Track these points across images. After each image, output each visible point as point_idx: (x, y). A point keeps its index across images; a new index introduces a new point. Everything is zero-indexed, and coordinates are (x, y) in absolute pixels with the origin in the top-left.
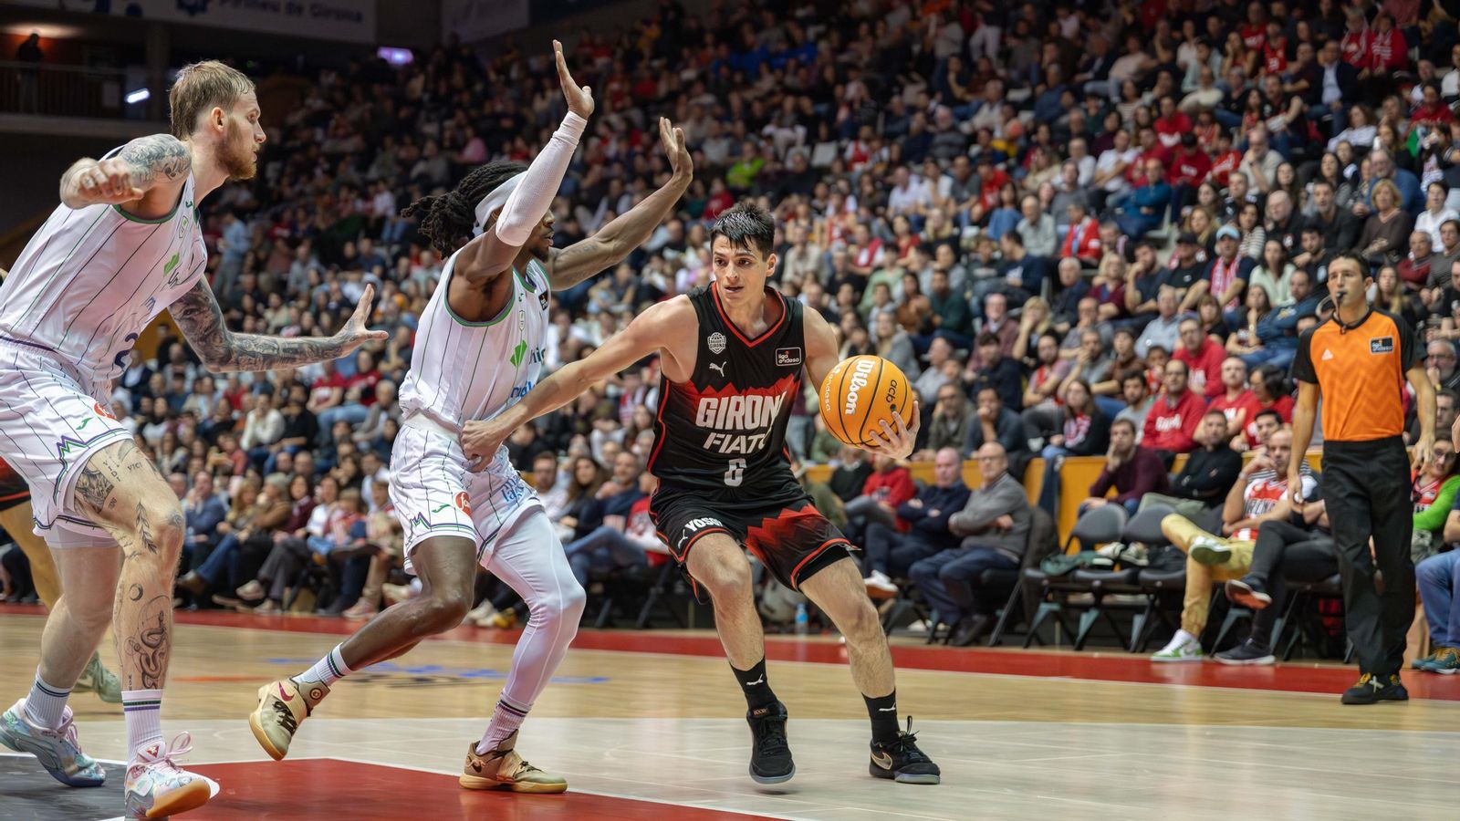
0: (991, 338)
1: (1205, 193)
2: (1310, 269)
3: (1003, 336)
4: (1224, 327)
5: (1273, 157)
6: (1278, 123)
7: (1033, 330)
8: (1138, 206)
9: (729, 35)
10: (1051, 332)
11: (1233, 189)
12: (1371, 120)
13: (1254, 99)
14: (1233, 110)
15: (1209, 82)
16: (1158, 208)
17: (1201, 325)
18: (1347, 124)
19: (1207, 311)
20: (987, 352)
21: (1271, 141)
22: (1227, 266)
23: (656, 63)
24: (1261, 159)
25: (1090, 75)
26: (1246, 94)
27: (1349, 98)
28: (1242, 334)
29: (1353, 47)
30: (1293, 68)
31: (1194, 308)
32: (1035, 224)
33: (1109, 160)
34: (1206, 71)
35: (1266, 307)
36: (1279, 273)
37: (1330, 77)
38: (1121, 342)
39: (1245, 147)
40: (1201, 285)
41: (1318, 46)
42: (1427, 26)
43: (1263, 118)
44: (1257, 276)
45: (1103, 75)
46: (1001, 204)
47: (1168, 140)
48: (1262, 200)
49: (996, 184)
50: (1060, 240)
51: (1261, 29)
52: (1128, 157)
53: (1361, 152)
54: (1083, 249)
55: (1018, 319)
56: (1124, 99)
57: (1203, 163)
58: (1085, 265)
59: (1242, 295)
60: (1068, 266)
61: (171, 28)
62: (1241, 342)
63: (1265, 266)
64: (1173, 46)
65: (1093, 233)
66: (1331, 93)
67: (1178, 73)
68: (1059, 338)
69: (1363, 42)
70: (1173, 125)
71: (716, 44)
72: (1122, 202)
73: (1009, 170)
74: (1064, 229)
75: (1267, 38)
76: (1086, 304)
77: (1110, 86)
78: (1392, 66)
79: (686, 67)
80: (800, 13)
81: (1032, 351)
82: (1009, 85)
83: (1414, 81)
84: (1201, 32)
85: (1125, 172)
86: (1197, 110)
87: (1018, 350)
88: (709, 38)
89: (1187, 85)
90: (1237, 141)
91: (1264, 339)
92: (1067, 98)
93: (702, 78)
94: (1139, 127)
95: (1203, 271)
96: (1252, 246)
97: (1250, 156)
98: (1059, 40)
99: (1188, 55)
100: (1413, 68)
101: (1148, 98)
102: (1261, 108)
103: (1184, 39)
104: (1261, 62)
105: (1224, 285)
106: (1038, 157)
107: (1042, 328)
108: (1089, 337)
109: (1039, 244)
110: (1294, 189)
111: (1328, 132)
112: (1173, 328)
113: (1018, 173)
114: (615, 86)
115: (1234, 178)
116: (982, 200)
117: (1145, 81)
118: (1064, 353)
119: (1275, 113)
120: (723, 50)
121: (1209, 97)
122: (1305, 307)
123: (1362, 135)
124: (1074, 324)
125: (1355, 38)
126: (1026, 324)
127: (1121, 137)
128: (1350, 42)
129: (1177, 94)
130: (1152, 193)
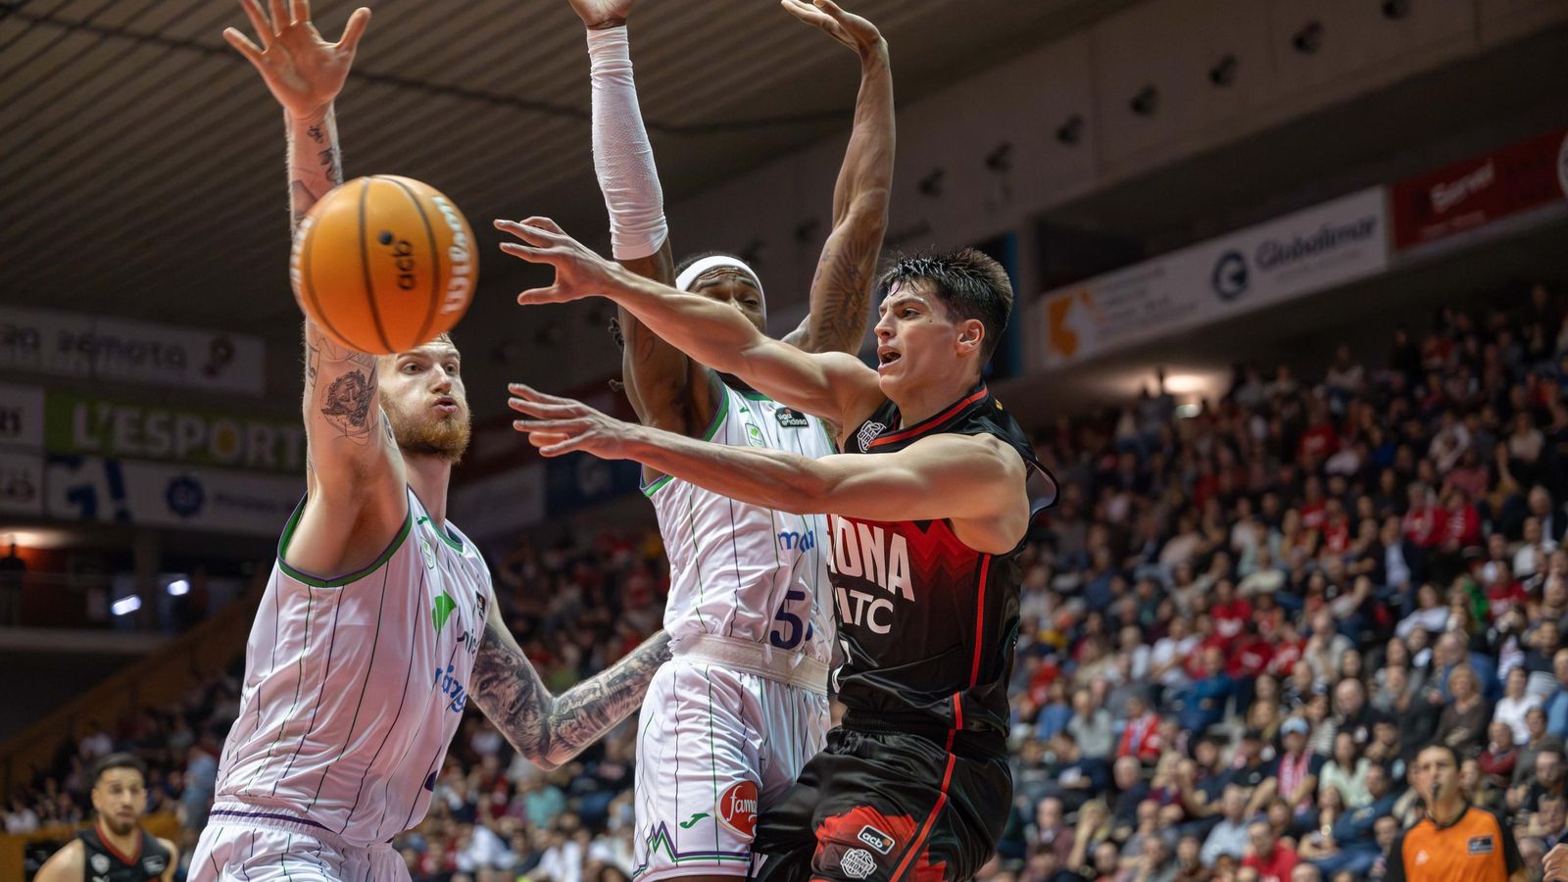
0: (1045, 848)
1: (1264, 685)
2: (1384, 763)
3: (1059, 845)
4: (1298, 829)
5: (1340, 644)
6: (1344, 605)
7: (1091, 838)
10: (1110, 840)
11: (1299, 678)
12: (1442, 601)
13: (1316, 581)
14: (1295, 594)
15: (1268, 564)
16: (1220, 701)
17: (1272, 827)
18: (1416, 605)
19: (1277, 812)
20: (1041, 863)
21: (1337, 626)
24: (1326, 647)
25: (1141, 559)
26: (1307, 578)
27: (1418, 578)
28: (1315, 837)
29: (1418, 525)
30: (1357, 547)
31: (1264, 809)
32: (1090, 721)
33: (1165, 651)
34: (1264, 552)
35: (1341, 807)
36: (1352, 768)
37: (1394, 556)
39: (1309, 633)
40: (1269, 785)
41: (1381, 523)
42: (1497, 500)
43: (1327, 600)
45: (1154, 559)
46: (1050, 701)
47: (1228, 628)
48: (1330, 690)
49: (1046, 678)
50: (1118, 738)
51: (1321, 505)
52: (1187, 646)
53: (1432, 637)
54: (1143, 747)
55: (1074, 826)
56: (1180, 584)
57: (1267, 651)
58: (1144, 765)
59: (1314, 794)
60: (1126, 767)
61: (164, 533)
62: (1317, 846)
63: (1338, 763)
64: (1228, 525)
67: (1235, 556)
68: (1119, 846)
69: (1429, 517)
70: (1232, 610)
73: (1060, 664)
74: (1120, 725)
75: (1327, 517)
76: (1147, 808)
77: (1163, 570)
78: (1465, 541)
81: (1090, 860)
82: (1055, 572)
83: (1486, 557)
84: (1257, 510)
85: (1183, 663)
86: (1255, 597)
87: (1075, 859)
89: (1245, 566)
90: (1302, 626)
91: (1341, 842)
92: (1117, 585)
94: (1196, 615)
95: (1270, 769)
96: (1322, 742)
97: (1315, 643)
98: (1107, 524)
99: (1245, 536)
100: (1483, 543)
101: (1204, 582)
102: (1324, 591)
103: (1239, 518)
104: (1322, 542)
106: (1089, 649)
107: (1102, 834)
109: (1094, 742)
111: (1397, 615)
112: (1241, 833)
113: (1069, 667)
115: (1300, 669)
116: (1030, 696)
117: (1200, 565)
118: (1127, 862)
119: (1340, 593)
121: (1267, 580)
122: (1382, 806)
123: (1434, 618)
124: (1135, 828)
125: (1419, 514)
127: (1177, 626)
128: (1414, 519)
129: (1234, 578)
130: (1213, 685)
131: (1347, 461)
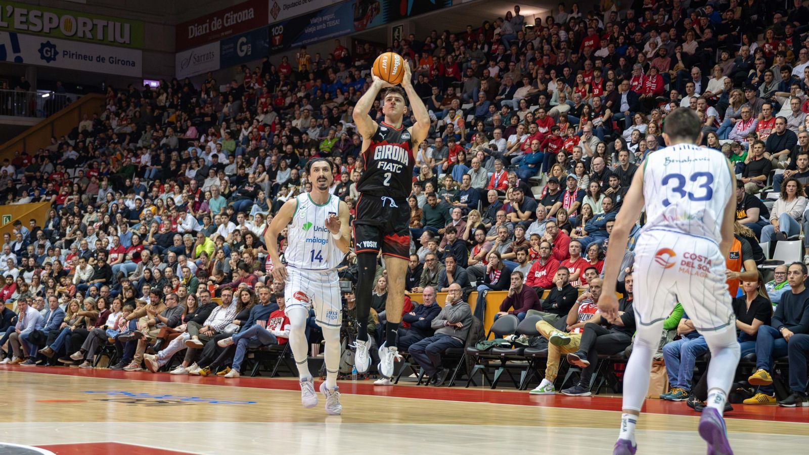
0: (452, 230)
1: (560, 157)
2: (612, 196)
3: (458, 229)
4: (569, 225)
5: (595, 139)
6: (598, 121)
7: (472, 226)
8: (527, 164)
9: (321, 74)
10: (481, 227)
11: (575, 156)
12: (645, 121)
13: (586, 109)
14: (575, 115)
15: (563, 100)
16: (537, 164)
17: (557, 225)
18: (633, 123)
19: (561, 217)
20: (450, 237)
21: (594, 131)
22: (571, 194)
23: (285, 88)
24: (589, 140)
25: (503, 96)
26: (582, 106)
27: (633, 110)
28: (578, 228)
29: (636, 83)
30: (605, 94)
31: (555, 215)
32: (477, 171)
33: (513, 139)
34: (562, 95)
35: (591, 215)
36: (597, 199)
37: (624, 98)
38: (518, 232)
39: (581, 134)
40: (559, 203)
41: (617, 83)
42: (674, 73)
43: (590, 119)
44: (586, 199)
45: (510, 96)
46: (458, 162)
47: (542, 130)
48: (589, 160)
49: (455, 151)
50: (489, 180)
51: (591, 74)
52: (523, 138)
53: (642, 136)
54: (500, 185)
55: (465, 220)
56: (520, 109)
57: (560, 141)
58: (500, 193)
59: (579, 209)
60: (492, 193)
61: (38, 68)
62: (577, 233)
63: (590, 194)
64: (546, 82)
65: (504, 177)
66: (625, 107)
67: (549, 96)
68: (486, 231)
69: (641, 81)
70: (544, 122)
71: (315, 80)
72: (519, 161)
73: (462, 144)
74: (490, 174)
75: (593, 78)
76: (500, 213)
77: (513, 102)
78: (656, 93)
79: (299, 91)
80: (357, 64)
81: (472, 236)
82: (463, 101)
83: (668, 101)
84: (559, 74)
85: (520, 147)
86: (557, 115)
87: (465, 236)
88: (311, 76)
89: (552, 103)
90: (578, 130)
91: (589, 232)
92: (492, 108)
93: (307, 96)
94: (528, 123)
95: (559, 196)
96: (583, 185)
97: (583, 138)
98: (488, 78)
99: (553, 86)
100: (667, 94)
101: (533, 108)
102: (589, 114)
103: (551, 79)
104: (590, 90)
105: (570, 204)
106: (477, 138)
107: (477, 225)
108: (502, 230)
109: (478, 183)
110: (605, 155)
111: (623, 126)
112: (543, 226)
113: (467, 147)
114: (263, 100)
115: (575, 149)
116: (448, 159)
117: (532, 100)
118: (488, 238)
119: (596, 116)
120: (319, 82)
121: (563, 108)
122: (610, 216)
123: (642, 128)
124: (494, 224)
125: (637, 79)
126: (469, 223)
127: (520, 128)
128: (634, 81)
129: (548, 107)
130: (534, 156)
131: (604, 52)
